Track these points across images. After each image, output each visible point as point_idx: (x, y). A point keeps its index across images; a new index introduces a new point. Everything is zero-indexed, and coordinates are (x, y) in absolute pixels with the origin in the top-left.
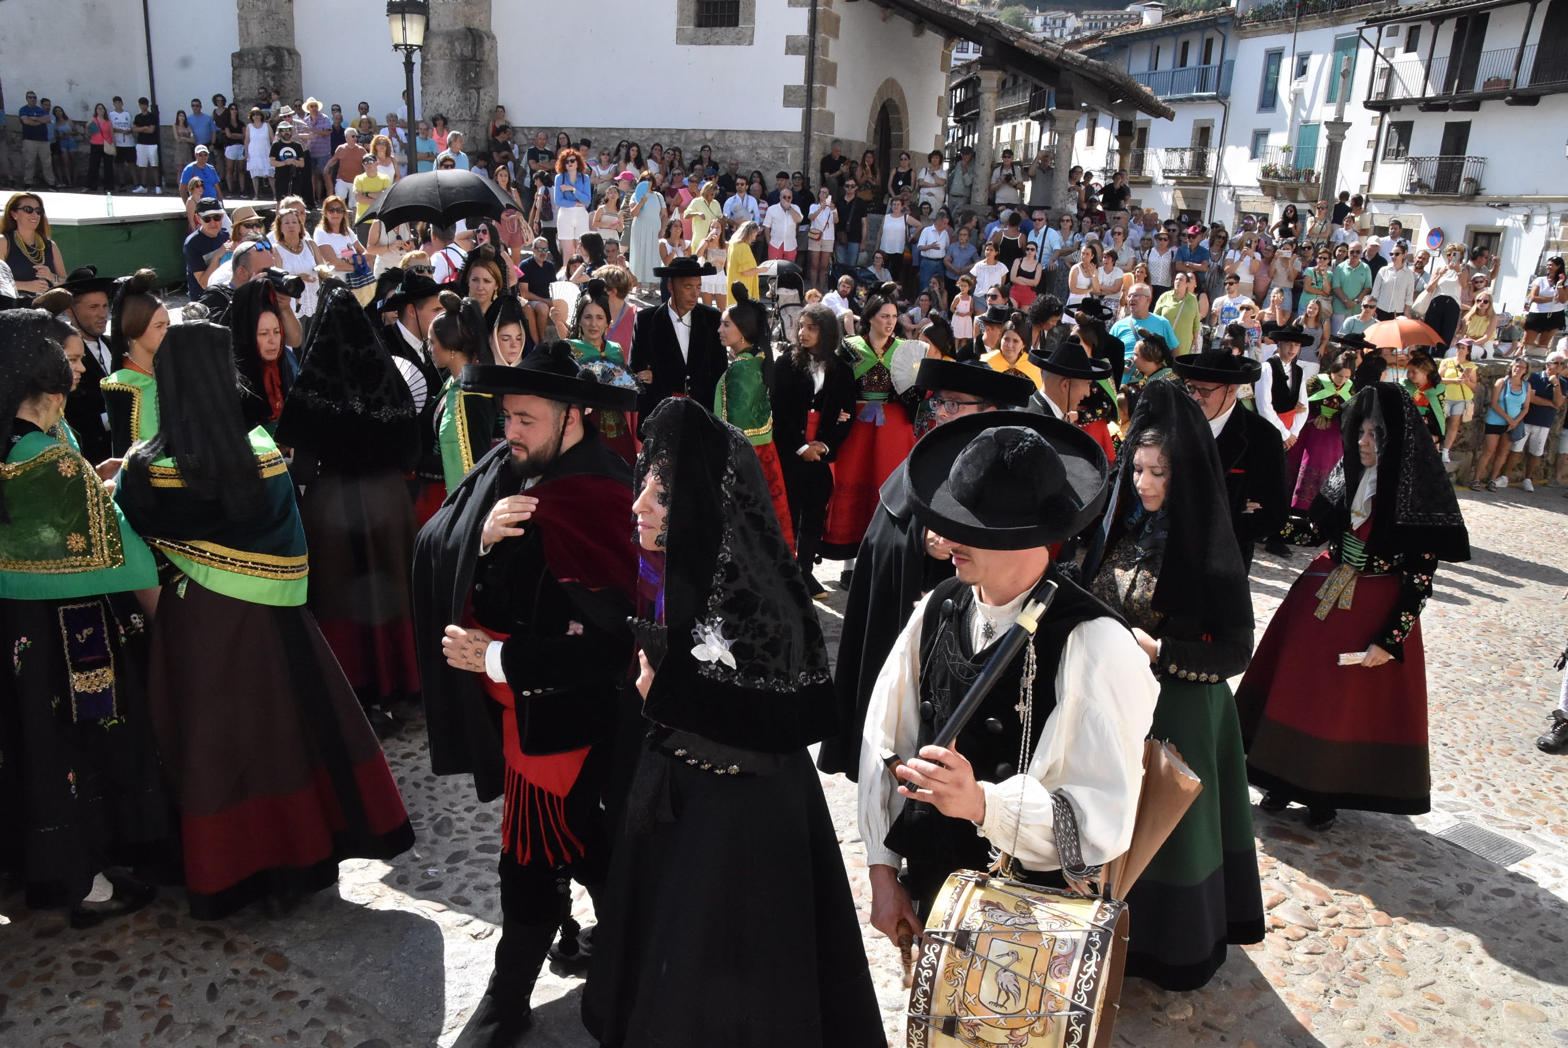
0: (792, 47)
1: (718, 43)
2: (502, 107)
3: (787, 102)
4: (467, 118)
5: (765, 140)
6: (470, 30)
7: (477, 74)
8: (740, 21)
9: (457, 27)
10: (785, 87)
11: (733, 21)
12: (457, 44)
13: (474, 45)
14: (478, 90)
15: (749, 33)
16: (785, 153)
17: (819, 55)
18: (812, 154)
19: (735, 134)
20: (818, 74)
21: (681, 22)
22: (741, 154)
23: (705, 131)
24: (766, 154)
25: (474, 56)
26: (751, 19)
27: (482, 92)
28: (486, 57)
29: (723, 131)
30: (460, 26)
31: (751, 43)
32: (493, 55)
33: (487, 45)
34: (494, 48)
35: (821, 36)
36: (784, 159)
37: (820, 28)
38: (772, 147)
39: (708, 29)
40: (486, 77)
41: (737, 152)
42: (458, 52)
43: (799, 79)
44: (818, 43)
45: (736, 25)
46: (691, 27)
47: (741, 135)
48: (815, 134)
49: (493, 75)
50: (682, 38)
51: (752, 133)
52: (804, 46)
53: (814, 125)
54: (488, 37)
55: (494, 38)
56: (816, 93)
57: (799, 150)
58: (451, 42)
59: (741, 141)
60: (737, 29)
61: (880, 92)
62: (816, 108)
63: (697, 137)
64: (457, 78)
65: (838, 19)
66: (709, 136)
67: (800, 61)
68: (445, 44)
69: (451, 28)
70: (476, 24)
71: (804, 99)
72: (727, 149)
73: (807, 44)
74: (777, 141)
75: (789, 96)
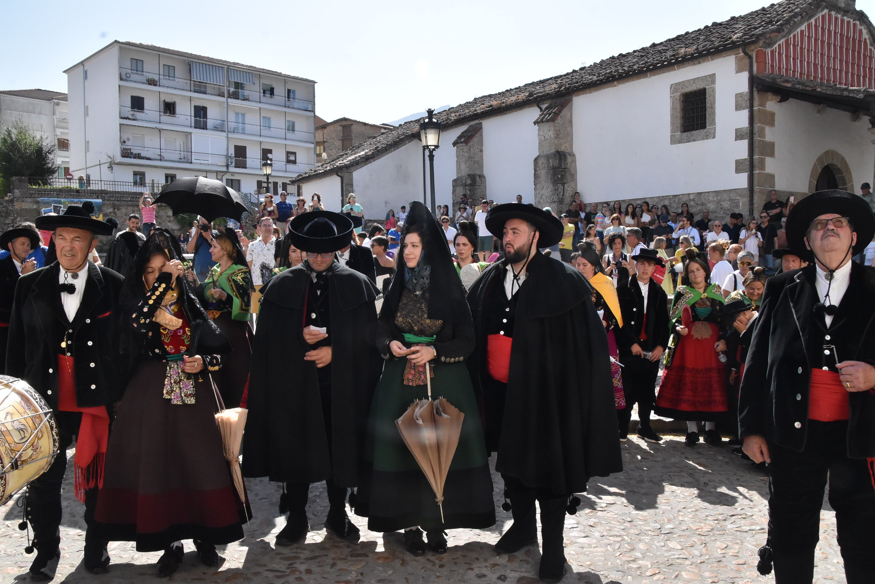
0: (739, 135)
1: (694, 140)
2: (578, 193)
3: (738, 170)
4: (556, 200)
5: (725, 196)
6: (558, 152)
7: (562, 176)
8: (707, 126)
9: (552, 151)
10: (736, 161)
11: (703, 126)
12: (550, 160)
13: (560, 159)
14: (563, 184)
15: (713, 131)
16: (739, 202)
17: (756, 138)
18: (755, 201)
19: (707, 194)
20: (756, 150)
21: (672, 131)
22: (711, 206)
23: (689, 194)
24: (726, 205)
25: (561, 166)
26: (713, 122)
27: (566, 186)
28: (568, 166)
29: (700, 194)
30: (553, 151)
31: (714, 137)
32: (574, 165)
33: (569, 159)
34: (574, 161)
35: (757, 125)
36: (737, 206)
37: (756, 120)
38: (730, 200)
39: (689, 133)
40: (569, 177)
41: (708, 205)
42: (551, 164)
43: (744, 154)
44: (756, 130)
45: (705, 127)
46: (679, 133)
47: (710, 194)
48: (756, 188)
49: (573, 177)
50: (674, 141)
51: (717, 192)
52: (746, 134)
53: (755, 183)
54: (570, 155)
55: (574, 155)
56: (756, 162)
57: (746, 200)
58: (548, 160)
59: (711, 198)
60: (705, 130)
61: (819, 160)
62: (756, 172)
63: (685, 199)
64: (551, 179)
65: (773, 115)
66: (692, 197)
67: (745, 143)
68: (545, 161)
69: (548, 153)
70: (562, 148)
71: (748, 167)
72: (703, 204)
73: (748, 132)
74: (733, 196)
75: (739, 167)
